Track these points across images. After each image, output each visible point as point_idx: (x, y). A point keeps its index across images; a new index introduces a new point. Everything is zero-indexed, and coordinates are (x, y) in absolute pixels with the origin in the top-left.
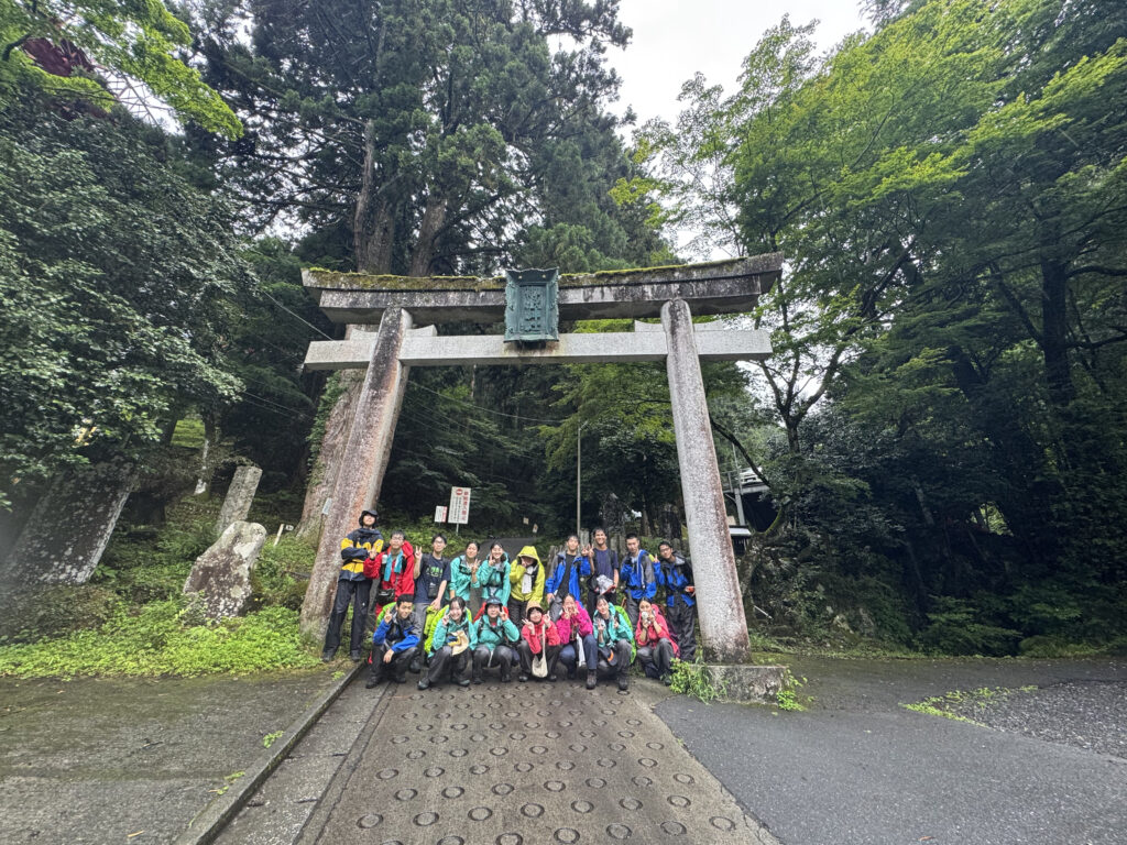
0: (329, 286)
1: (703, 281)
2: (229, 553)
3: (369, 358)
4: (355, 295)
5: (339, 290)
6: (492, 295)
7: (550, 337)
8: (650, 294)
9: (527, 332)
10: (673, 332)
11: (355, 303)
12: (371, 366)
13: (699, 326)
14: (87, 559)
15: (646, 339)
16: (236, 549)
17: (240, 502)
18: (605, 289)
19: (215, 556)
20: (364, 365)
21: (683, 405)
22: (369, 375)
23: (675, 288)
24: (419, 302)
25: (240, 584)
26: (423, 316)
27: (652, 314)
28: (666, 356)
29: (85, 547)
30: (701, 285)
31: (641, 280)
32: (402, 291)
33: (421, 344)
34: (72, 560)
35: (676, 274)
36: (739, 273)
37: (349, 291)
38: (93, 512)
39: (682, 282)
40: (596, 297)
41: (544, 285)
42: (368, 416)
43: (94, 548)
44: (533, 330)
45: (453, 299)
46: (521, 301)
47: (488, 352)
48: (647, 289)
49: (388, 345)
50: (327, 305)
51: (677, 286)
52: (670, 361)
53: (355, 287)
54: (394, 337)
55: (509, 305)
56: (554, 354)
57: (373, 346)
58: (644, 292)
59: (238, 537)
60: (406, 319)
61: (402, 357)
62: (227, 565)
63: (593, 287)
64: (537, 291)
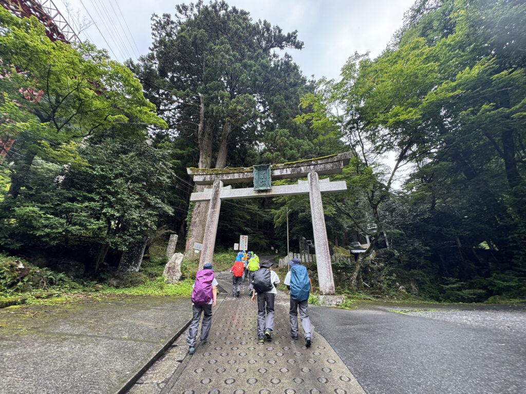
0: (196, 174)
1: (322, 164)
2: (174, 263)
3: (210, 198)
4: (205, 176)
5: (199, 175)
6: (249, 174)
7: (269, 188)
8: (303, 170)
9: (261, 186)
10: (311, 185)
11: (205, 179)
12: (211, 201)
13: (321, 181)
14: (138, 265)
15: (301, 187)
16: (176, 261)
17: (173, 247)
18: (288, 169)
19: (171, 264)
20: (209, 200)
21: (314, 210)
22: (211, 204)
23: (312, 167)
24: (225, 178)
25: (179, 272)
26: (227, 182)
27: (304, 176)
28: (309, 193)
29: (137, 262)
30: (321, 165)
31: (300, 165)
32: (219, 174)
33: (228, 193)
34: (134, 265)
35: (312, 162)
36: (335, 160)
37: (202, 175)
38: (138, 251)
39: (315, 165)
40: (284, 172)
41: (266, 170)
42: (211, 218)
43: (139, 262)
44: (264, 185)
45: (236, 176)
46: (259, 175)
47: (249, 194)
48: (302, 168)
49: (216, 193)
50: (196, 180)
51: (313, 166)
52: (310, 194)
53: (204, 173)
54: (218, 190)
55: (255, 178)
56: (270, 193)
57: (211, 194)
58: (301, 169)
59: (176, 258)
60: (221, 184)
61: (221, 197)
62: (174, 266)
63: (283, 168)
64: (264, 172)
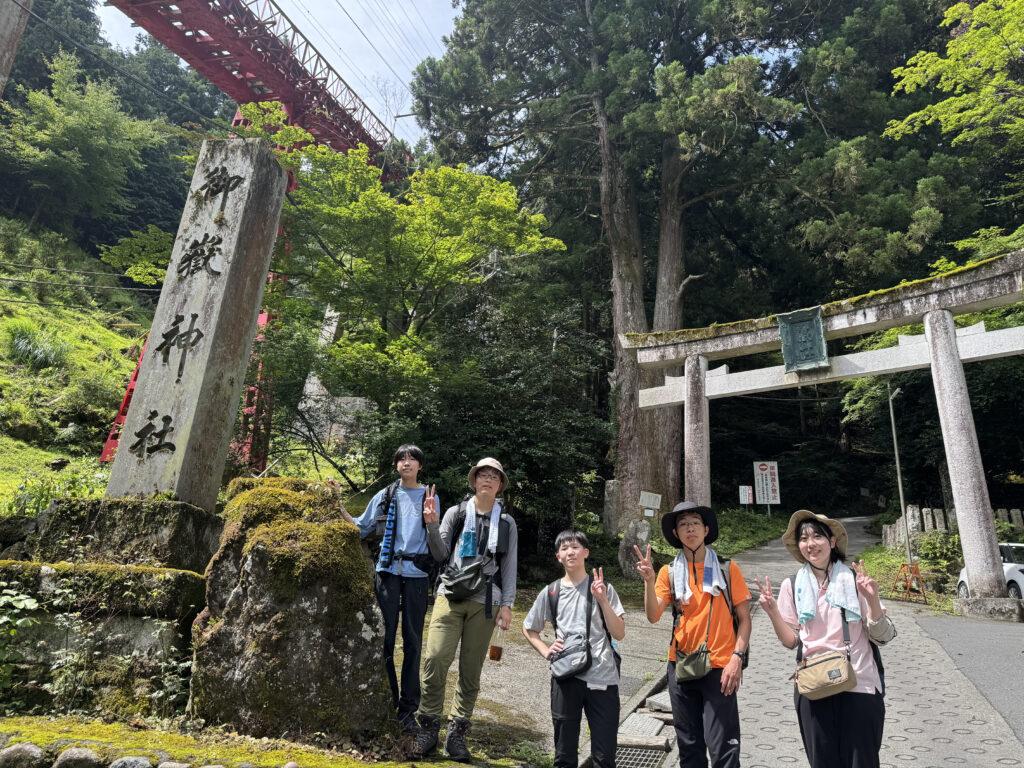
0: (641, 346)
3: (685, 398)
4: (661, 350)
6: (768, 333)
8: (910, 310)
9: (805, 361)
10: (934, 345)
12: (687, 405)
13: (960, 331)
18: (867, 311)
20: (682, 404)
22: (687, 412)
24: (711, 348)
28: (930, 365)
30: (959, 291)
31: (900, 298)
35: (934, 285)
37: (656, 347)
39: (940, 292)
40: (860, 320)
41: (811, 320)
45: (737, 342)
46: (793, 336)
47: (774, 382)
48: (907, 304)
49: (697, 385)
50: (642, 361)
51: (936, 296)
52: (933, 369)
53: (660, 343)
54: (699, 379)
55: (784, 342)
56: (828, 376)
57: (685, 388)
58: (903, 308)
60: (704, 363)
61: (709, 395)
63: (855, 310)
64: (806, 327)
